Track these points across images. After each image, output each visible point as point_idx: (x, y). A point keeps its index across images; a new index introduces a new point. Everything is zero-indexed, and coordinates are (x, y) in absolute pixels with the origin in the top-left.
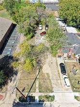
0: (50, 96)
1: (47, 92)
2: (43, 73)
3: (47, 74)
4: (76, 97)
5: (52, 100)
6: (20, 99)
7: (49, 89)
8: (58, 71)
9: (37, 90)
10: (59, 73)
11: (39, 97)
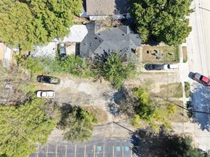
0: (186, 86)
1: (181, 89)
2: (161, 93)
3: (161, 87)
4: (184, 61)
5: (189, 85)
6: (190, 117)
7: (179, 87)
8: (157, 73)
9: (181, 99)
10: (160, 73)
11: (187, 97)
